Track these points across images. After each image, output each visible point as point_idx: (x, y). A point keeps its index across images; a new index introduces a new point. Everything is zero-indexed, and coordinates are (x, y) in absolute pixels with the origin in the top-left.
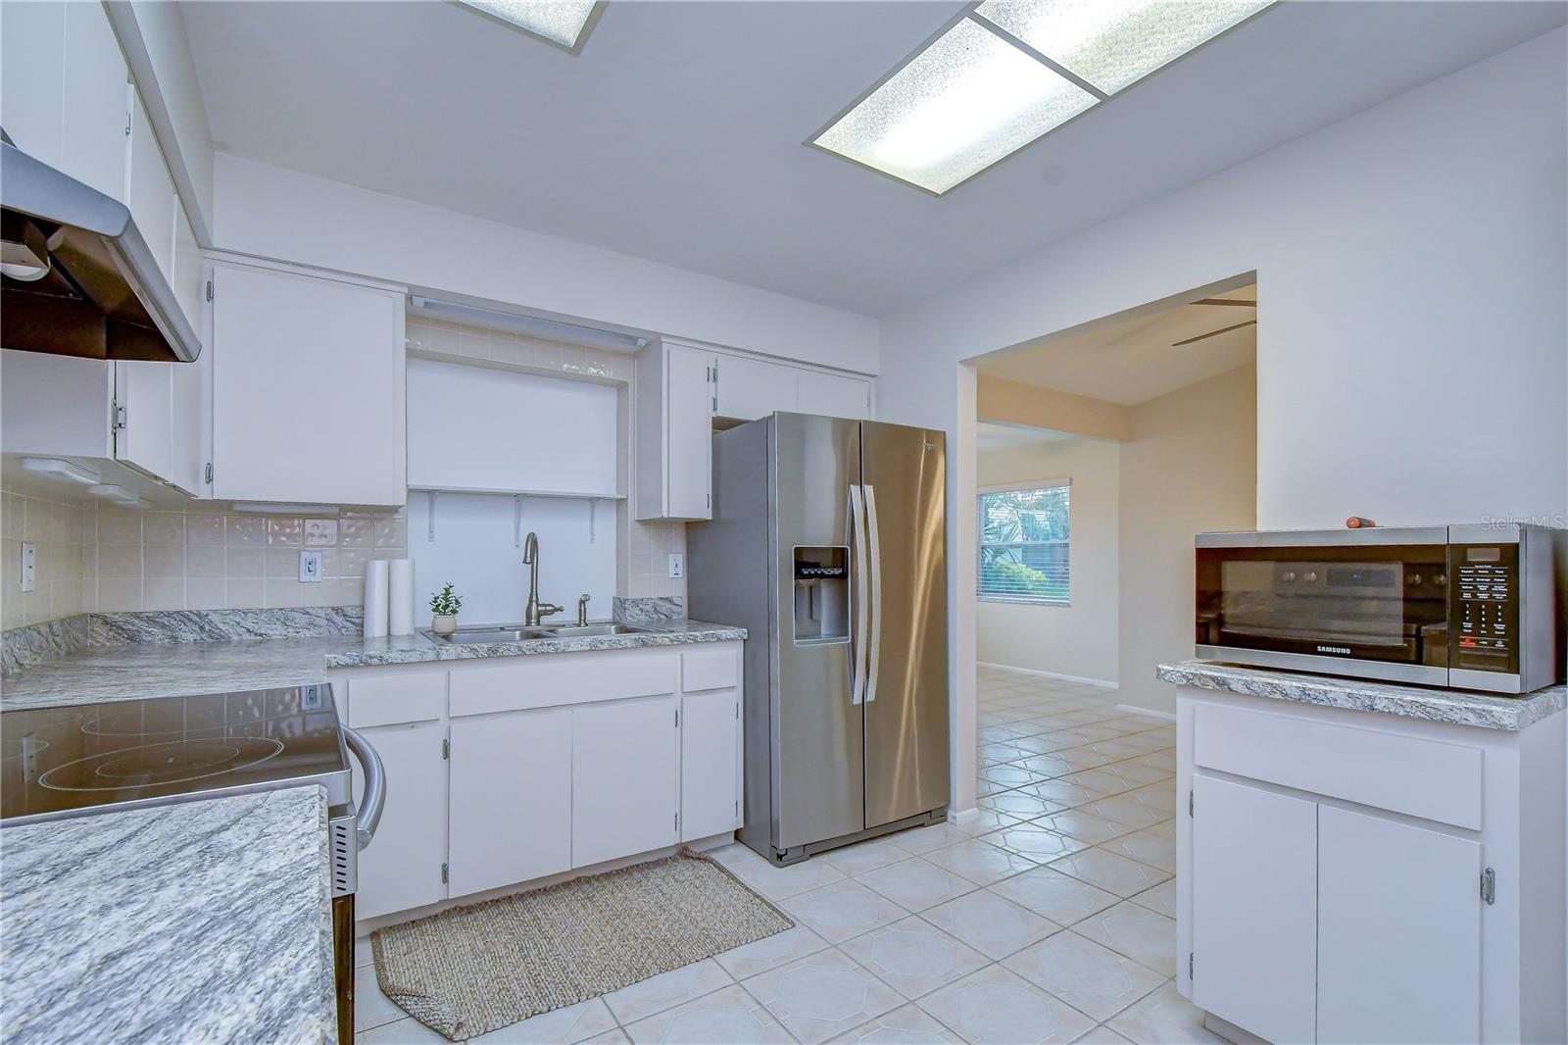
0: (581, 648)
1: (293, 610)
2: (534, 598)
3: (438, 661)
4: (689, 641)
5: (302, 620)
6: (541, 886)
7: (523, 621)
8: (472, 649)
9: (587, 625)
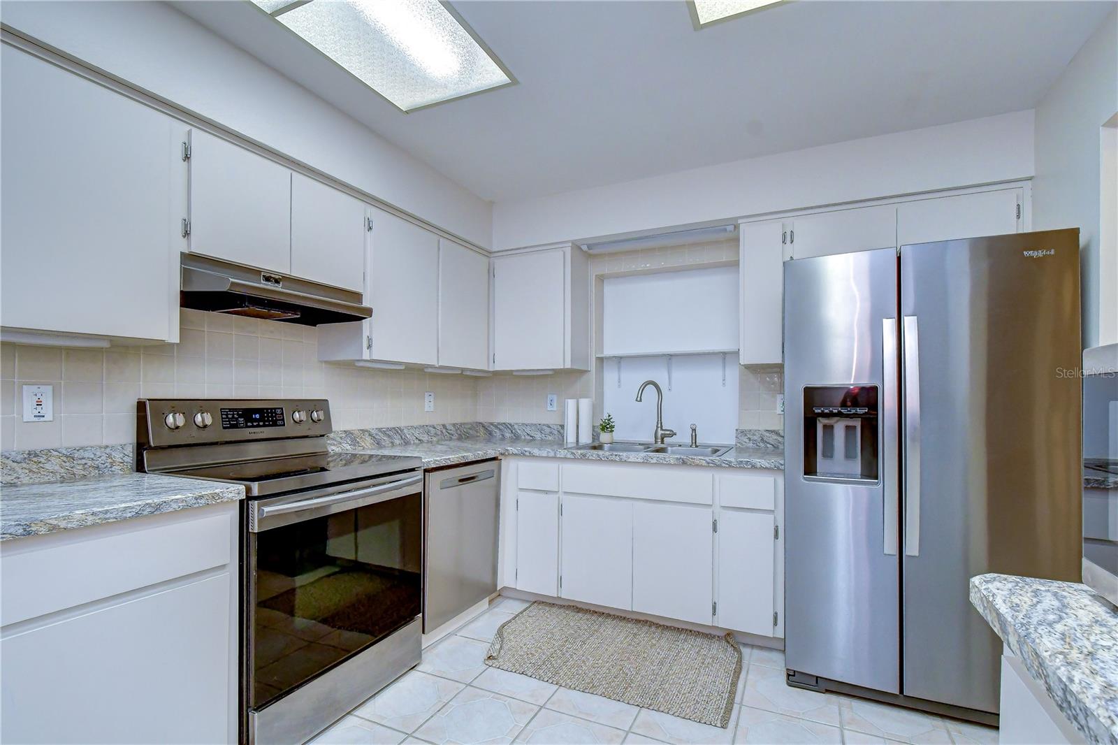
0: (637, 460)
1: (544, 425)
2: (659, 425)
3: (555, 458)
4: (724, 465)
5: (548, 430)
6: (623, 615)
7: (653, 440)
8: (572, 453)
9: (697, 446)
